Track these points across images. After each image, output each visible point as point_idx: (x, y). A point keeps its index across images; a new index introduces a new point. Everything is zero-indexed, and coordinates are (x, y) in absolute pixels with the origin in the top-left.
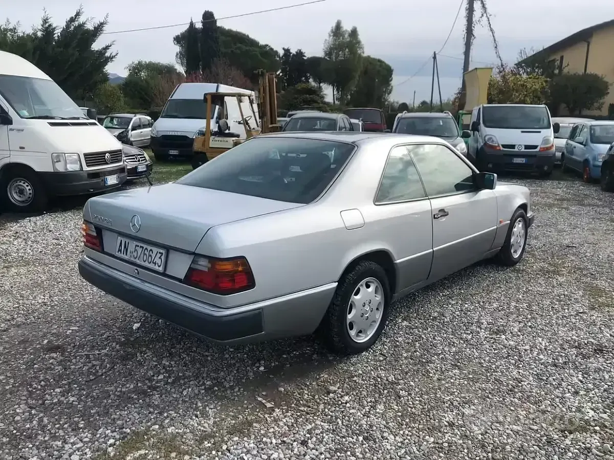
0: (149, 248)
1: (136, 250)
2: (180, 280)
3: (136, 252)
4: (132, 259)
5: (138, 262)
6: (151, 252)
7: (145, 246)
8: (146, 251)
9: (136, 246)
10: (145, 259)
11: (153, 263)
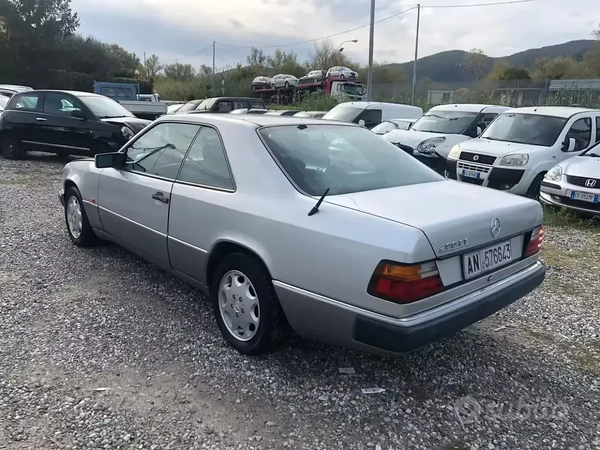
0: (496, 247)
1: (486, 258)
2: (520, 259)
3: (487, 259)
4: (486, 269)
5: (491, 268)
6: (499, 249)
7: (493, 248)
8: (495, 251)
9: (487, 252)
10: (496, 260)
11: (504, 258)
